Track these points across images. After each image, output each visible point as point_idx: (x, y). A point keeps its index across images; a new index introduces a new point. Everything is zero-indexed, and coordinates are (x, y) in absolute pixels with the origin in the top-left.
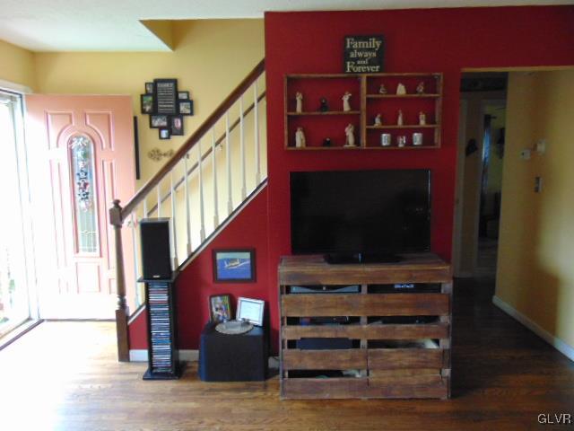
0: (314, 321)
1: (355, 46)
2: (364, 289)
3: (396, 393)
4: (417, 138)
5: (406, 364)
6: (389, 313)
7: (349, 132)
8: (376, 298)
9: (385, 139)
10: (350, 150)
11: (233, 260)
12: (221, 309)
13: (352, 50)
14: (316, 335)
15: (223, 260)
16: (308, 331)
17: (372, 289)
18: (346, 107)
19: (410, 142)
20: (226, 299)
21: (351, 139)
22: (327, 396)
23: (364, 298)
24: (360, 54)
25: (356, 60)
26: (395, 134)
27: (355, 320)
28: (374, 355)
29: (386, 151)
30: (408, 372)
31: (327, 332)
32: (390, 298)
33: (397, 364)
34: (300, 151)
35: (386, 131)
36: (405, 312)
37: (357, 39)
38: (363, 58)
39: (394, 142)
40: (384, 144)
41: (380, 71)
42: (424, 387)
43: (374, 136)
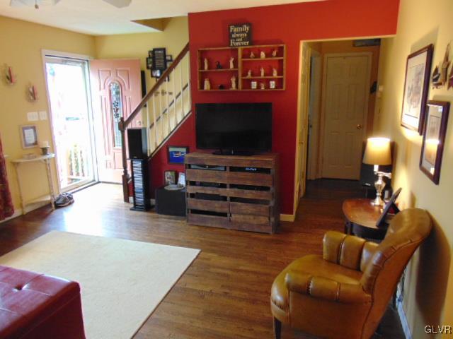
0: (202, 184)
1: (235, 31)
2: (228, 169)
3: (245, 228)
4: (273, 85)
5: (250, 212)
6: (241, 183)
7: (233, 80)
8: (233, 174)
9: (254, 85)
10: (234, 92)
11: (178, 152)
12: (170, 178)
13: (233, 33)
14: (203, 192)
15: (172, 152)
16: (200, 189)
17: (232, 169)
18: (232, 66)
19: (268, 86)
20: (173, 174)
21: (234, 85)
23: (227, 174)
24: (238, 35)
25: (235, 39)
26: (259, 82)
27: (223, 186)
28: (233, 205)
29: (254, 92)
30: (252, 217)
31: (209, 191)
32: (240, 175)
33: (245, 212)
34: (207, 92)
35: (254, 80)
36: (249, 183)
37: (236, 26)
38: (240, 37)
39: (259, 87)
40: (253, 88)
41: (250, 44)
42: (260, 225)
43: (247, 83)
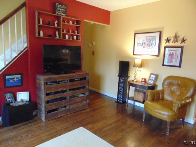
0: (56, 93)
1: (59, 6)
2: (68, 81)
3: (77, 110)
4: (75, 37)
5: (79, 101)
6: (75, 87)
7: (57, 33)
8: (72, 83)
9: (67, 37)
12: (10, 98)
13: (58, 7)
14: (56, 97)
16: (53, 97)
18: (56, 25)
20: (11, 94)
21: (58, 36)
22: (59, 116)
24: (60, 9)
25: (59, 11)
27: (65, 91)
28: (71, 100)
30: (79, 103)
31: (59, 96)
32: (75, 83)
33: (77, 102)
34: (42, 38)
36: (79, 86)
37: (60, 4)
38: (61, 11)
40: (66, 38)
41: (66, 16)
42: (83, 106)
43: (64, 36)
